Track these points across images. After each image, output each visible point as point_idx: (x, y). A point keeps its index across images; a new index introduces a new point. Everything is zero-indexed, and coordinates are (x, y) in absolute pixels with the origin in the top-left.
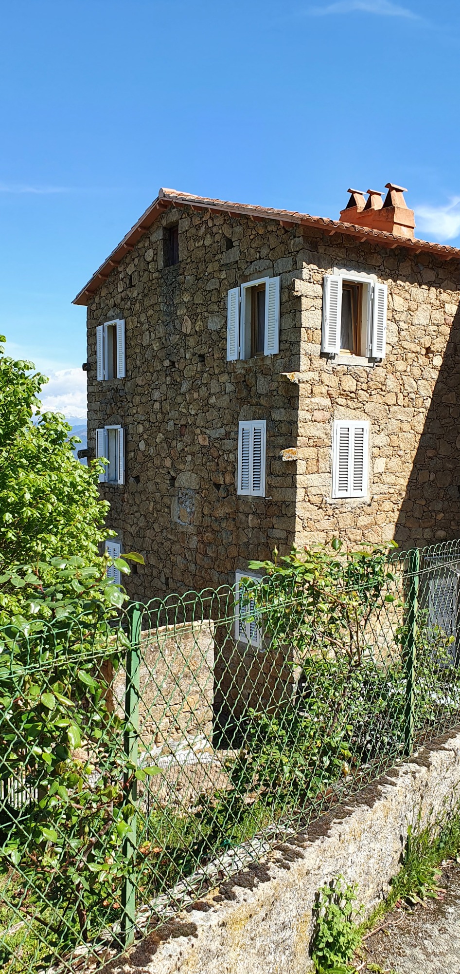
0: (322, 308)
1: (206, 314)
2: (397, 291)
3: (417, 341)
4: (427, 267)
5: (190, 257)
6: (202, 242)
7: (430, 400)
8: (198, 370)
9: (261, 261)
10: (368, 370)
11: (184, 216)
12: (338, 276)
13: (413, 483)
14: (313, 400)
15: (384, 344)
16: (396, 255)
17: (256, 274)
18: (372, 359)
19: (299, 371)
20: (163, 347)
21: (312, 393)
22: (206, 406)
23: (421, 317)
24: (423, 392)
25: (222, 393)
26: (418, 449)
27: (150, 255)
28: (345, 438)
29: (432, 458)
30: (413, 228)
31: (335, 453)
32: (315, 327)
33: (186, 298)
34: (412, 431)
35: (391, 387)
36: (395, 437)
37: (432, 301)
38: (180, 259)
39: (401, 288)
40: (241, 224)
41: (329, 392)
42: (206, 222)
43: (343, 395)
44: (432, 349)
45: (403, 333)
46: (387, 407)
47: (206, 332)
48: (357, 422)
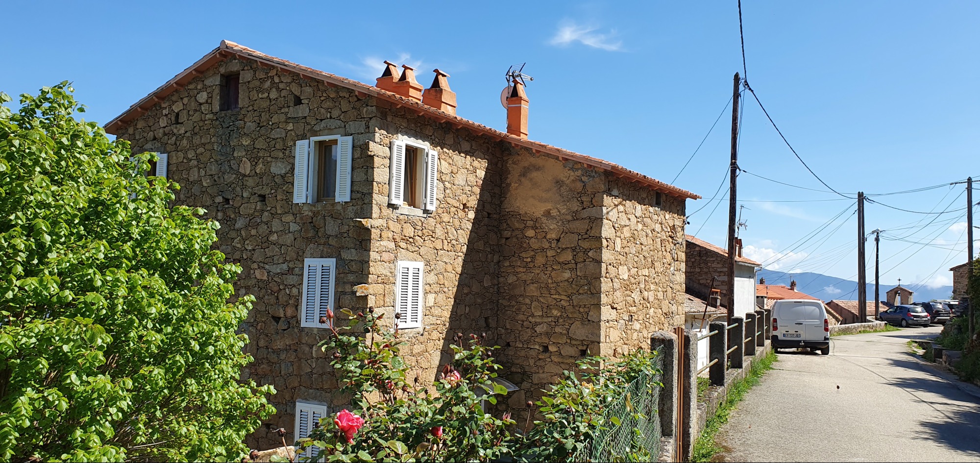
0: (390, 167)
1: (269, 159)
2: (444, 157)
3: (457, 198)
4: (464, 139)
5: (253, 105)
6: (267, 94)
7: (466, 246)
8: (258, 208)
9: (332, 120)
10: (423, 219)
11: (246, 68)
12: (402, 141)
13: (455, 316)
14: (381, 243)
15: (435, 200)
16: (443, 128)
17: (326, 131)
18: (426, 211)
19: (371, 218)
20: (215, 183)
21: (381, 237)
22: (266, 243)
23: (460, 179)
24: (461, 240)
25: (285, 231)
26: (458, 286)
27: (203, 97)
28: (405, 275)
29: (467, 294)
30: (455, 107)
31: (398, 289)
32: (384, 182)
33: (246, 142)
34: (453, 272)
35: (439, 234)
36: (442, 276)
37: (467, 167)
38: (240, 105)
39: (446, 155)
40: (310, 86)
41: (394, 237)
42: (272, 78)
43: (404, 239)
44: (467, 205)
45: (447, 191)
46: (436, 251)
47: (268, 175)
48: (414, 262)
